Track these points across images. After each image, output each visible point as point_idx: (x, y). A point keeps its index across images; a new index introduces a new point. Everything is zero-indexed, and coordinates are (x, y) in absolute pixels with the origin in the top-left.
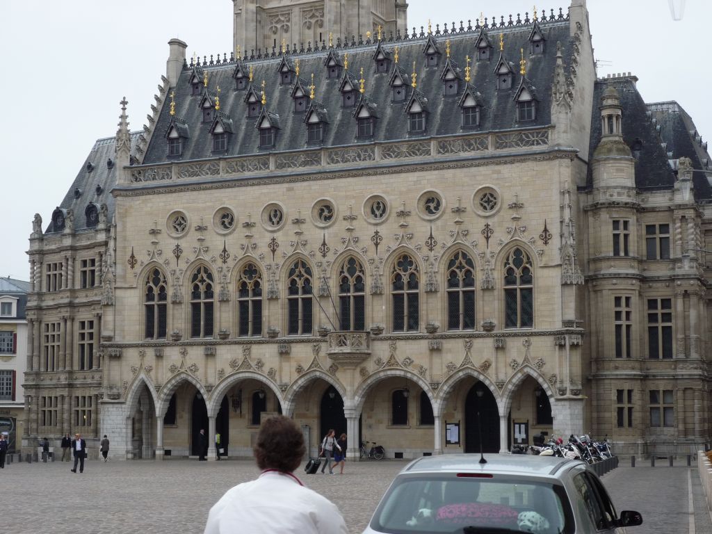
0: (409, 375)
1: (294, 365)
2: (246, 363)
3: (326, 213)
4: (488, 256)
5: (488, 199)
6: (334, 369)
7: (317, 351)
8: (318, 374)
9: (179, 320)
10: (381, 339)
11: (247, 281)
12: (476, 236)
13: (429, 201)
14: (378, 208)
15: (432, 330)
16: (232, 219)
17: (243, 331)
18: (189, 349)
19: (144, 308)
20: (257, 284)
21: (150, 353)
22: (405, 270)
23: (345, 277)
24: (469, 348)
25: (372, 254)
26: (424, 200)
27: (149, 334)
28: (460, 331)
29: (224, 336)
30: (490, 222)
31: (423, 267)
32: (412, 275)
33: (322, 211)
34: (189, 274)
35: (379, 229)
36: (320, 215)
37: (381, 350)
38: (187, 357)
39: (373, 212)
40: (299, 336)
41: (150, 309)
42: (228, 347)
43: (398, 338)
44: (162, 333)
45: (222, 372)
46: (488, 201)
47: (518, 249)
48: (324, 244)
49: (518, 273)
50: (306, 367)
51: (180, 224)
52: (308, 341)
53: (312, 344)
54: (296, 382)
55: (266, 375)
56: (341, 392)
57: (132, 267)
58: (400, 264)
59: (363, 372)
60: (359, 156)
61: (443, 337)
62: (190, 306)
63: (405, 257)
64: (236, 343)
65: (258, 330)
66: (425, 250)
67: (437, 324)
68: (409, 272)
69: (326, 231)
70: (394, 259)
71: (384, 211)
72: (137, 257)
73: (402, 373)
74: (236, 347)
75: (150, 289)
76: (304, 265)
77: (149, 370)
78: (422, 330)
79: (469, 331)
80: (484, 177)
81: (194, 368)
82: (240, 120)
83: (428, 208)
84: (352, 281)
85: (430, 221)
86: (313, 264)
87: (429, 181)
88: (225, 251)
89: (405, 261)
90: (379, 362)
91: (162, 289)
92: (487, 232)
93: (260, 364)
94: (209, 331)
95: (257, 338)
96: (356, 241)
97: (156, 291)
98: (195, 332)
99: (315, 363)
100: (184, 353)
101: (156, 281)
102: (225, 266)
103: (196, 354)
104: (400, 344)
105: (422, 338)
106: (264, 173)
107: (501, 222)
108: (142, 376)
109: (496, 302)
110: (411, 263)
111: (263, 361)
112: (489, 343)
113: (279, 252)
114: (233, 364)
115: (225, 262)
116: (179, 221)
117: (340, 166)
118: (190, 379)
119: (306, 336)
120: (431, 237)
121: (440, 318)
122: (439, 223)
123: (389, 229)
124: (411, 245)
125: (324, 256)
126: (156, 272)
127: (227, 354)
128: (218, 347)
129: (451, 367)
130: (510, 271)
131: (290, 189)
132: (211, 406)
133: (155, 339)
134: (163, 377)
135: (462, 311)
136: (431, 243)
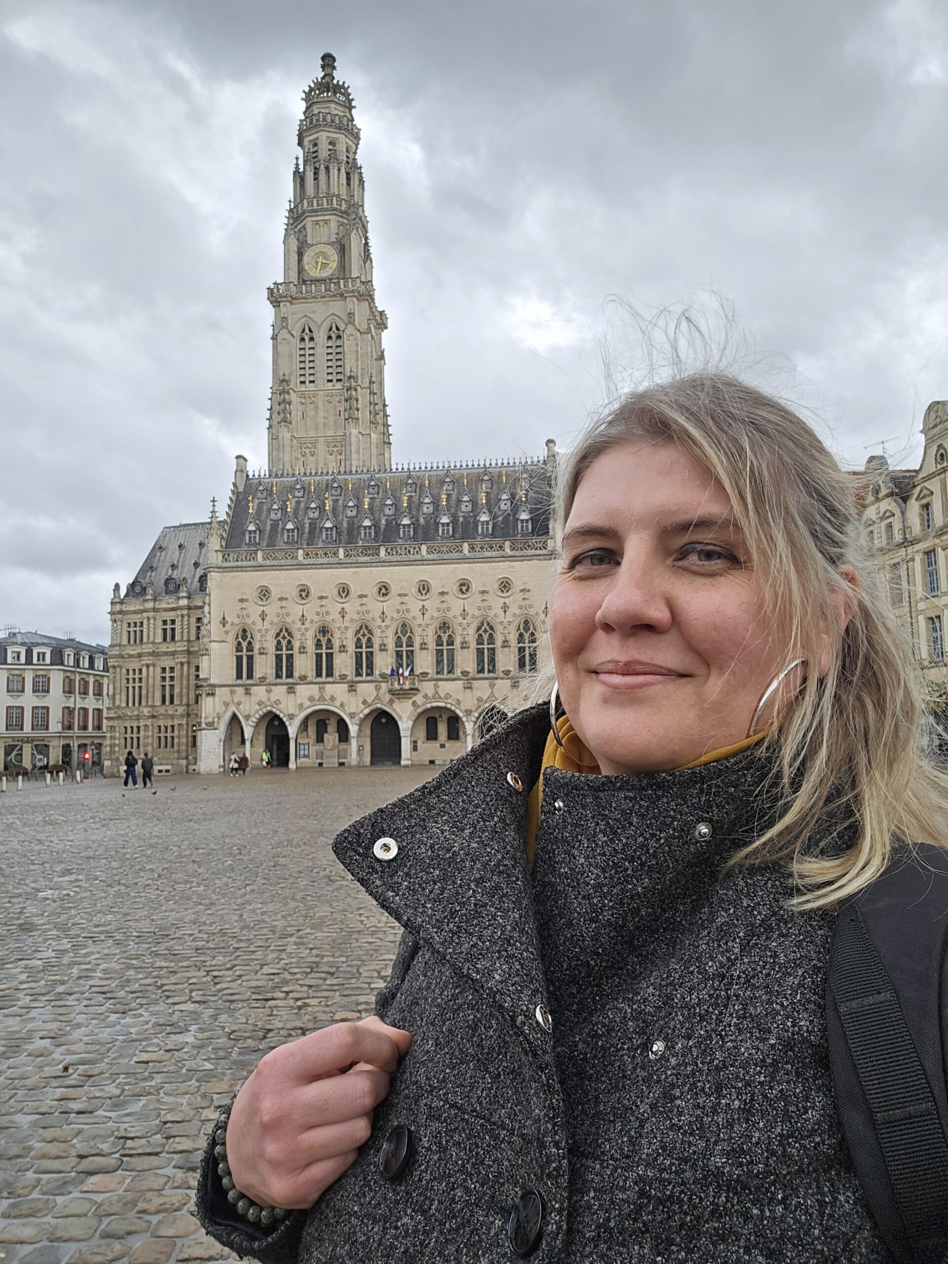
0: (449, 706)
1: (361, 700)
2: (322, 699)
3: (384, 591)
4: (506, 624)
5: (505, 585)
6: (391, 702)
7: (378, 689)
8: (379, 706)
9: (264, 666)
10: (428, 681)
11: (322, 638)
12: (497, 610)
13: (461, 585)
14: (424, 589)
15: (465, 673)
16: (308, 593)
17: (319, 674)
18: (273, 688)
19: (235, 658)
20: (329, 641)
21: (240, 690)
22: (445, 633)
23: (399, 637)
24: (492, 686)
25: (419, 620)
26: (458, 584)
27: (239, 676)
28: (486, 675)
29: (303, 678)
30: (507, 601)
31: (459, 630)
32: (450, 636)
33: (380, 589)
34: (273, 633)
35: (424, 603)
36: (379, 592)
37: (427, 687)
38: (272, 694)
39: (420, 591)
40: (364, 678)
41: (239, 659)
42: (306, 686)
43: (441, 680)
44: (250, 676)
45: (301, 705)
46: (505, 587)
47: (526, 620)
48: (383, 613)
49: (527, 636)
50: (370, 701)
51: (264, 595)
52: (372, 682)
53: (374, 684)
54: (362, 711)
55: (338, 705)
56: (397, 718)
57: (224, 626)
58: (440, 628)
59: (414, 703)
60: (409, 552)
61: (474, 679)
62: (274, 657)
63: (445, 623)
64: (313, 683)
65: (330, 674)
66: (460, 619)
67: (468, 670)
68: (447, 634)
69: (385, 604)
70: (436, 624)
71: (428, 591)
72: (227, 619)
73: (443, 705)
74: (314, 686)
75: (239, 644)
76: (367, 627)
77: (239, 704)
78: (458, 672)
79: (491, 675)
80: (502, 569)
81: (278, 702)
82: (303, 520)
83: (461, 590)
84: (404, 640)
85: (463, 599)
86: (373, 626)
87: (462, 571)
88: (303, 616)
89: (444, 626)
90: (426, 696)
91: (250, 643)
92: (505, 608)
93: (332, 698)
94: (290, 675)
95: (330, 679)
96: (408, 610)
97: (244, 645)
98: (278, 676)
99: (377, 698)
100: (269, 691)
101: (244, 637)
102: (303, 627)
103: (280, 691)
104: (440, 683)
105: (459, 679)
106: (334, 560)
107: (514, 600)
108: (232, 708)
109: (512, 656)
110: (449, 628)
111: (335, 696)
112: (508, 683)
113: (347, 618)
114: (311, 699)
115: (303, 624)
116: (264, 593)
117: (395, 558)
118: (274, 710)
119: (369, 678)
120: (464, 610)
121: (471, 665)
122: (469, 600)
123: (432, 603)
124: (450, 615)
125: (383, 621)
126: (244, 631)
127: (304, 692)
128: (298, 687)
129: (480, 700)
130: (521, 635)
131: (355, 573)
132: (292, 730)
133: (245, 680)
134: (250, 712)
135: (487, 661)
136: (463, 613)
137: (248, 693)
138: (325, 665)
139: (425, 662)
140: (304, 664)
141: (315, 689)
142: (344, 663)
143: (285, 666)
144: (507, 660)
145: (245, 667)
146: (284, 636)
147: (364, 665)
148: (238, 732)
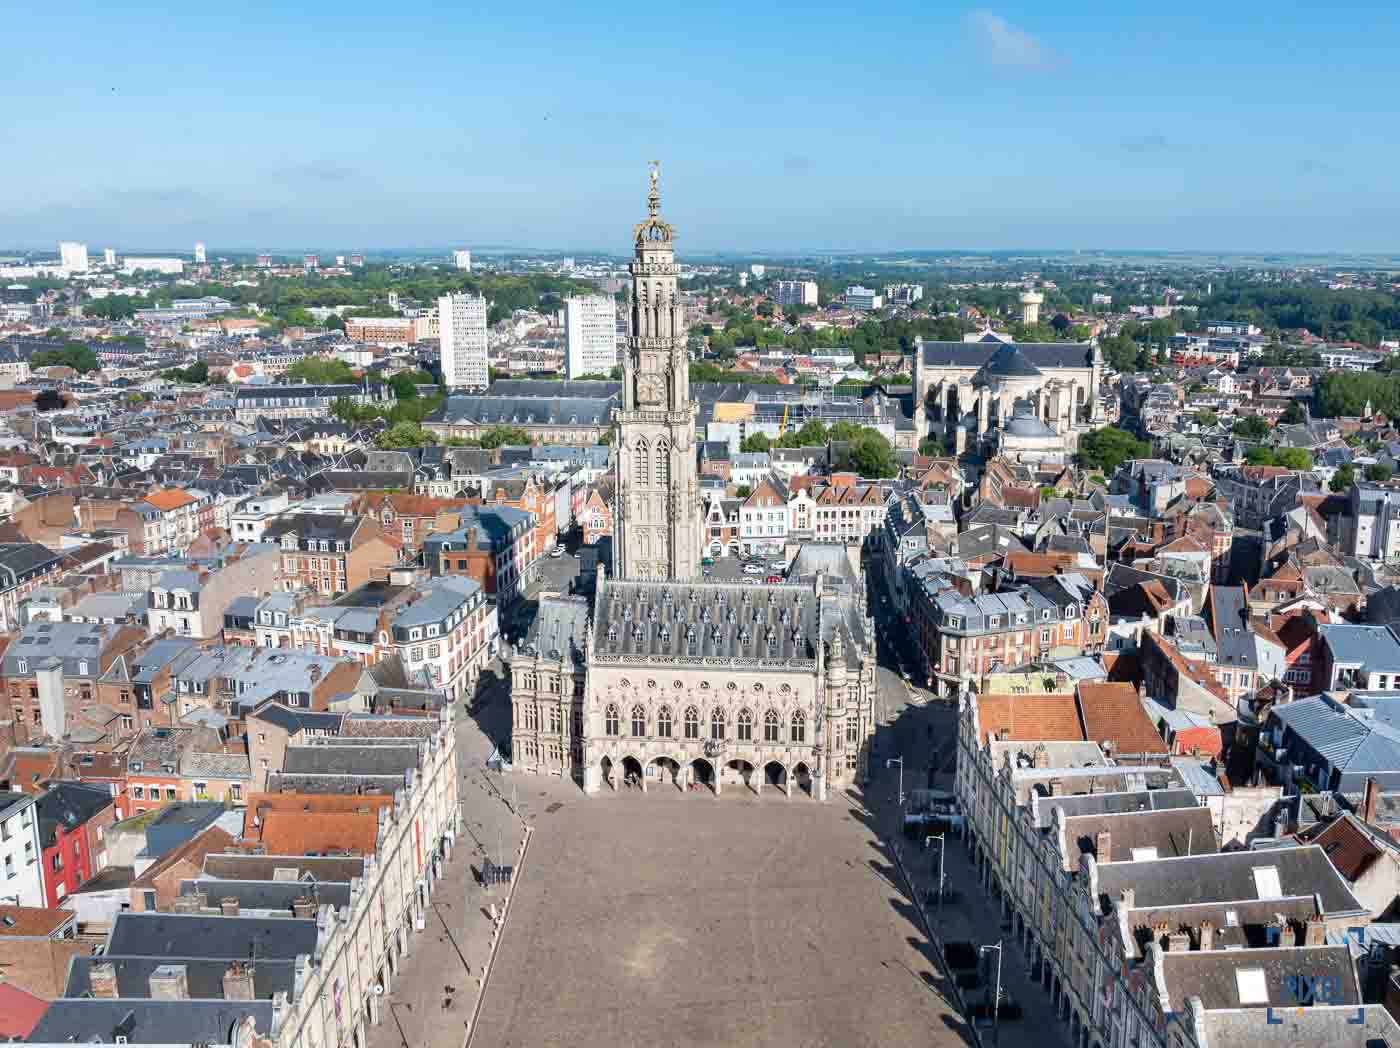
0: (746, 759)
1: (689, 753)
2: (663, 751)
3: (705, 687)
4: (785, 713)
5: (785, 689)
7: (699, 747)
8: (701, 758)
9: (625, 728)
10: (732, 744)
11: (664, 714)
12: (779, 703)
13: (757, 686)
14: (731, 687)
15: (757, 741)
16: (654, 685)
17: (661, 736)
18: (631, 742)
19: (605, 722)
20: (668, 715)
21: (609, 744)
22: (745, 715)
23: (715, 716)
24: (774, 750)
25: (729, 707)
27: (609, 732)
28: (770, 743)
30: (786, 698)
31: (754, 714)
32: (748, 717)
33: (703, 685)
34: (630, 709)
35: (732, 696)
36: (701, 687)
37: (732, 748)
38: (630, 746)
39: (729, 689)
40: (691, 740)
41: (609, 723)
42: (652, 742)
43: (741, 744)
44: (616, 734)
45: (651, 753)
47: (798, 711)
48: (704, 700)
49: (798, 720)
50: (695, 754)
52: (696, 742)
53: (698, 744)
54: (689, 759)
55: (675, 755)
56: (713, 765)
57: (599, 703)
58: (742, 712)
59: (724, 758)
60: (722, 662)
61: (762, 745)
62: (632, 723)
64: (657, 741)
65: (668, 736)
66: (755, 708)
67: (759, 739)
69: (705, 695)
70: (740, 710)
71: (734, 689)
72: (600, 698)
73: (742, 758)
75: (608, 713)
76: (694, 709)
77: (610, 751)
78: (753, 741)
79: (774, 743)
81: (635, 751)
83: (756, 690)
84: (718, 718)
85: (757, 695)
86: (698, 708)
87: (758, 677)
88: (651, 699)
89: (745, 711)
90: (732, 754)
91: (616, 714)
92: (784, 703)
93: (670, 751)
94: (642, 735)
95: (669, 739)
96: (721, 700)
97: (612, 714)
98: (635, 735)
99: (700, 753)
100: (628, 744)
101: (612, 709)
103: (635, 745)
105: (753, 744)
106: (671, 665)
107: (791, 699)
108: (606, 753)
109: (788, 732)
110: (747, 713)
111: (672, 749)
112: (783, 748)
113: (681, 702)
114: (656, 750)
115: (651, 704)
116: (625, 683)
118: (632, 756)
119: (694, 740)
120: (757, 702)
121: (761, 736)
122: (762, 696)
123: (737, 697)
124: (748, 705)
125: (704, 706)
126: (612, 706)
127: (650, 745)
128: (647, 742)
129: (765, 757)
130: (794, 719)
131: (686, 674)
132: (644, 766)
133: (613, 736)
134: (617, 754)
135: (771, 734)
136: (757, 705)
137: (614, 744)
138: (665, 730)
139: (731, 732)
140: (651, 729)
141: (658, 745)
142: (678, 730)
143: (639, 729)
144: (784, 734)
145: (612, 728)
146: (638, 711)
147: (691, 731)
148: (607, 763)
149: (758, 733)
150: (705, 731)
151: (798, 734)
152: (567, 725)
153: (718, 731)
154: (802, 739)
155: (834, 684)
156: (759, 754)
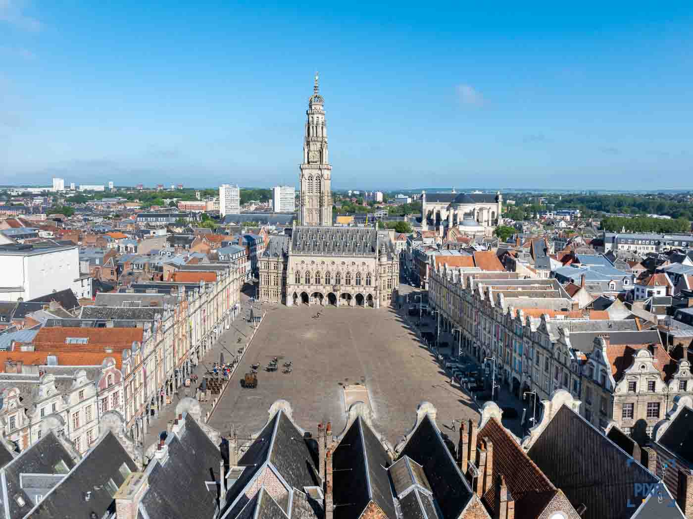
1: (327, 290)
2: (317, 289)
4: (364, 274)
6: (334, 291)
7: (331, 288)
8: (332, 292)
9: (303, 281)
10: (343, 287)
11: (317, 275)
12: (361, 270)
15: (353, 285)
16: (314, 263)
17: (316, 283)
18: (305, 286)
20: (319, 275)
21: (296, 287)
23: (337, 276)
24: (359, 289)
25: (342, 271)
26: (352, 263)
27: (296, 282)
29: (312, 284)
31: (351, 274)
33: (332, 263)
34: (305, 272)
35: (343, 267)
37: (343, 289)
38: (304, 288)
39: (342, 264)
40: (327, 285)
41: (296, 278)
44: (299, 283)
45: (312, 291)
46: (363, 264)
47: (369, 273)
48: (333, 269)
50: (329, 291)
52: (330, 286)
54: (326, 293)
55: (321, 291)
56: (336, 295)
57: (293, 271)
58: (347, 274)
59: (340, 292)
61: (355, 287)
62: (305, 279)
64: (315, 285)
65: (319, 283)
66: (352, 272)
68: (349, 275)
69: (333, 267)
71: (344, 264)
72: (293, 269)
73: (347, 292)
75: (296, 275)
76: (328, 272)
77: (296, 290)
78: (351, 285)
79: (359, 286)
80: (363, 260)
82: (311, 241)
83: (353, 265)
85: (353, 267)
86: (330, 272)
87: (353, 260)
88: (312, 269)
90: (343, 291)
92: (363, 269)
94: (309, 283)
95: (319, 285)
96: (339, 269)
97: (298, 275)
98: (306, 283)
99: (331, 290)
101: (298, 273)
102: (313, 272)
104: (347, 287)
105: (351, 287)
106: (321, 255)
107: (366, 268)
111: (320, 289)
112: (363, 288)
113: (324, 270)
114: (314, 289)
116: (303, 263)
117: (336, 256)
118: (305, 291)
122: (355, 267)
123: (345, 267)
124: (349, 271)
125: (333, 271)
126: (298, 271)
127: (312, 287)
129: (356, 292)
130: (367, 276)
131: (326, 259)
132: (309, 296)
133: (297, 284)
134: (299, 292)
135: (358, 282)
136: (353, 270)
137: (298, 287)
138: (318, 281)
139: (343, 281)
140: (313, 281)
141: (315, 287)
142: (323, 281)
143: (308, 281)
144: (363, 282)
145: (298, 280)
146: (308, 273)
147: (328, 281)
148: (295, 296)
149: (353, 282)
150: (333, 282)
151: (368, 283)
152: (280, 282)
153: (338, 281)
154: (370, 284)
155: (383, 263)
156: (353, 291)
